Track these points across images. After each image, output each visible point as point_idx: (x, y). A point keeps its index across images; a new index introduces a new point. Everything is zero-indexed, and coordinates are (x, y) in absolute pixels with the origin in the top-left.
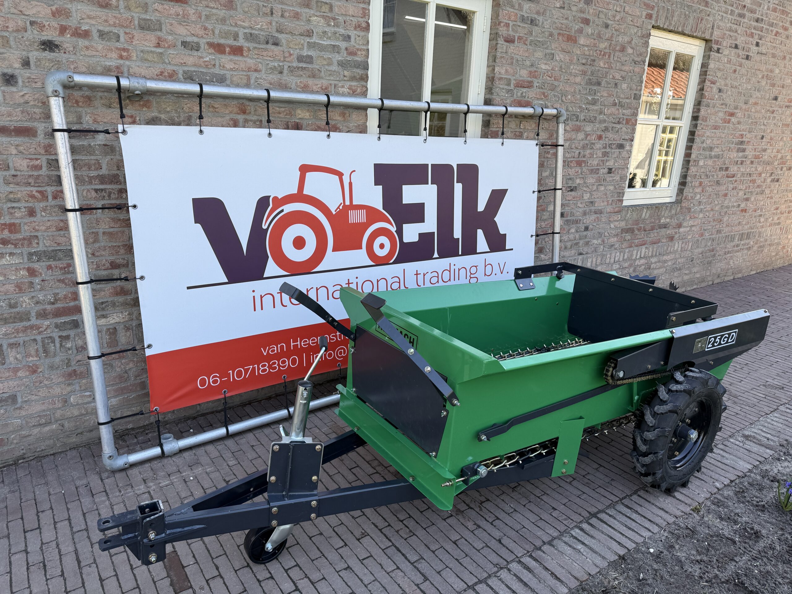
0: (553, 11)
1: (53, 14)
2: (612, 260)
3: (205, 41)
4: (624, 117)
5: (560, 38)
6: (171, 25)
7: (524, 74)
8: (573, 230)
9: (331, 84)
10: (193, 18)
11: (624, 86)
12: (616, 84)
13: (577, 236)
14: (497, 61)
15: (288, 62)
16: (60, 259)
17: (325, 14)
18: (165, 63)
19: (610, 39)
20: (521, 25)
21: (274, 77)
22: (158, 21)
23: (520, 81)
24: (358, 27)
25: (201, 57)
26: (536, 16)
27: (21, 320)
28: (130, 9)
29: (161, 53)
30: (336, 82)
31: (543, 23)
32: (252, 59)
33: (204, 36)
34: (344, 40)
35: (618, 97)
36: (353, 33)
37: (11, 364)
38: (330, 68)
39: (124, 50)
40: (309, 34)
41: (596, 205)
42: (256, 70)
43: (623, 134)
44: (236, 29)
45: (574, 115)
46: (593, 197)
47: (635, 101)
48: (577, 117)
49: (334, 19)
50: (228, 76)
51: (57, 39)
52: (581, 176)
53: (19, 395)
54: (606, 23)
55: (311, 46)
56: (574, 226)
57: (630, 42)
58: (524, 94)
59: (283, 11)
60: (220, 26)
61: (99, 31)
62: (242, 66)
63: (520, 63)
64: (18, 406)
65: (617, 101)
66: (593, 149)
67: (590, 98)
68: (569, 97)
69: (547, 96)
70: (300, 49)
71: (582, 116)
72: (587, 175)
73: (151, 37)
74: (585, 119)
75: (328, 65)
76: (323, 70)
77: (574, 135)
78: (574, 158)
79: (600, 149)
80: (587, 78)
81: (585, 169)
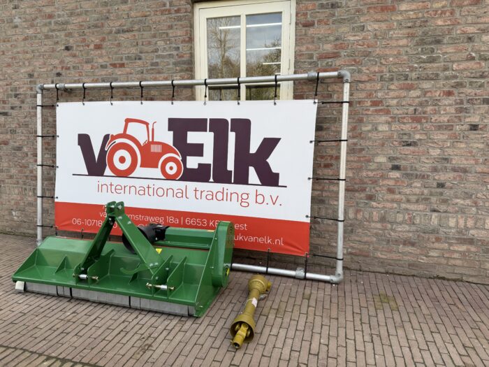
1: (60, 63)
6: (97, 59)
7: (328, 47)
9: (169, 75)
15: (146, 67)
17: (164, 39)
18: (95, 76)
20: (321, 11)
22: (92, 58)
23: (324, 53)
24: (184, 41)
25: (108, 71)
28: (82, 55)
29: (93, 72)
30: (172, 74)
32: (128, 68)
33: (109, 61)
34: (175, 50)
36: (180, 46)
38: (168, 67)
40: (156, 51)
42: (131, 74)
44: (122, 55)
49: (169, 40)
50: (119, 78)
51: (61, 72)
52: (421, 132)
55: (158, 57)
56: (418, 180)
59: (143, 42)
60: (115, 55)
61: (73, 66)
62: (124, 72)
65: (474, 55)
66: (438, 105)
67: (424, 57)
68: (391, 59)
69: (359, 62)
70: (152, 59)
71: (414, 75)
72: (432, 130)
73: (90, 66)
74: (418, 78)
75: (167, 65)
76: (164, 68)
77: (403, 93)
78: (407, 114)
79: (450, 105)
80: (416, 39)
81: (427, 125)
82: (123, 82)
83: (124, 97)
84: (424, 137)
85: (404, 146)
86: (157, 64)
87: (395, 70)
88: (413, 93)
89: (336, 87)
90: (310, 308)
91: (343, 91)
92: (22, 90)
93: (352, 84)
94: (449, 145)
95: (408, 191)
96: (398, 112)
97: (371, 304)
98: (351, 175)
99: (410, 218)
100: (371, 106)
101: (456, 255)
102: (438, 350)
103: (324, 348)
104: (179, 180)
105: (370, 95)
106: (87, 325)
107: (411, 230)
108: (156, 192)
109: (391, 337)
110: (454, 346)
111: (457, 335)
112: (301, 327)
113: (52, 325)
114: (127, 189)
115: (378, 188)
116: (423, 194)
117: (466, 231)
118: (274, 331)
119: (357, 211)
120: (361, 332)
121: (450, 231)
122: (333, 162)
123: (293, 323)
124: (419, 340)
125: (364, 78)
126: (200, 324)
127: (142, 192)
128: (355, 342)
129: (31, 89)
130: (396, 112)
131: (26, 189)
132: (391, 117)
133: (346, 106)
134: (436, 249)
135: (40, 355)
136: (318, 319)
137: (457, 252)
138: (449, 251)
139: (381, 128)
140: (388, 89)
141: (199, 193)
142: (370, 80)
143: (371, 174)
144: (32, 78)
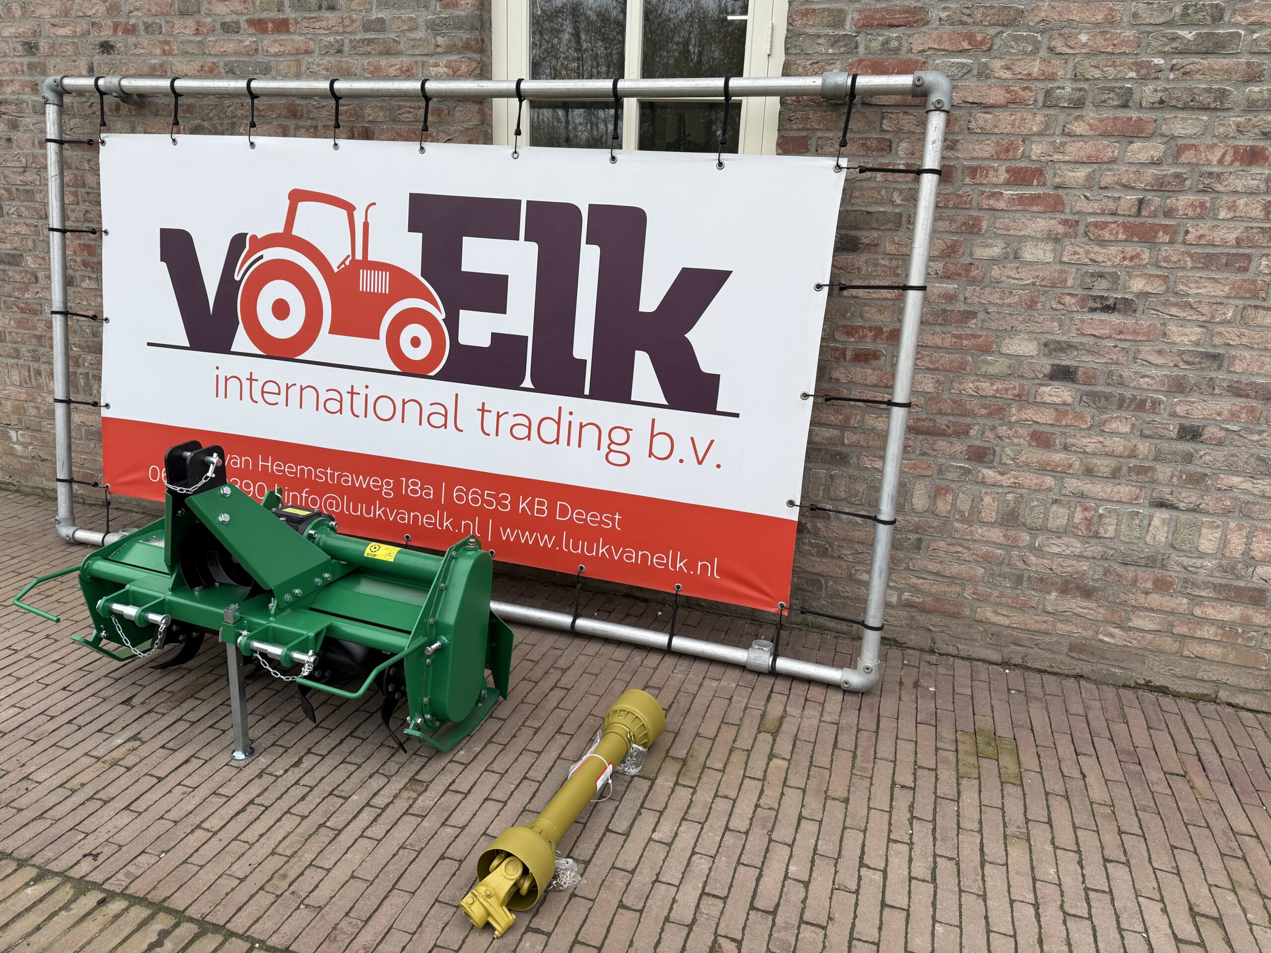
1: (108, 10)
8: (1122, 427)
9: (416, 63)
13: (1144, 447)
15: (350, 33)
18: (204, 54)
21: (332, 60)
22: (196, 0)
23: (877, 11)
25: (241, 41)
29: (200, 42)
30: (425, 58)
32: (300, 35)
33: (245, 11)
38: (413, 36)
39: (167, 43)
41: (1239, 367)
42: (307, 52)
45: (1112, 90)
46: (1219, 341)
50: (273, 64)
51: (112, 40)
52: (1153, 271)
55: (384, 3)
61: (145, 23)
66: (1214, 191)
68: (1084, 38)
69: (981, 43)
70: (368, 11)
71: (1149, 92)
72: (1183, 268)
73: (190, 23)
74: (1162, 102)
75: (410, 30)
76: (403, 40)
77: (1110, 149)
78: (1114, 214)
79: (1251, 193)
81: (1172, 252)
82: (285, 77)
83: (291, 123)
84: (1156, 287)
85: (1093, 310)
86: (380, 25)
87: (1093, 73)
88: (1142, 150)
89: (907, 122)
90: (775, 761)
91: (924, 134)
92: (9, 90)
93: (955, 112)
94: (1229, 315)
95: (1090, 443)
96: (1088, 207)
97: (947, 762)
98: (929, 387)
99: (1089, 522)
100: (1008, 183)
101: (1208, 632)
102: (1118, 917)
103: (795, 892)
104: (435, 378)
105: (1006, 151)
106: (160, 779)
107: (1086, 554)
108: (371, 407)
109: (988, 867)
110: (1164, 910)
111: (1178, 874)
112: (739, 822)
113: (69, 772)
114: (294, 392)
115: (1003, 430)
116: (1133, 455)
117: (1247, 567)
118: (664, 832)
119: (938, 492)
120: (906, 848)
121: (1199, 562)
122: (881, 346)
123: (722, 806)
124: (1067, 881)
125: (996, 95)
126: (466, 795)
127: (334, 406)
128: (885, 878)
129: (35, 88)
130: (1082, 205)
131: (38, 373)
132: (1065, 222)
133: (928, 182)
134: (1152, 610)
135: (22, 864)
136: (793, 797)
137: (1212, 622)
138: (1190, 618)
139: (1029, 253)
140: (1064, 134)
141: (491, 419)
142: (1013, 103)
143: (988, 388)
144: (34, 54)
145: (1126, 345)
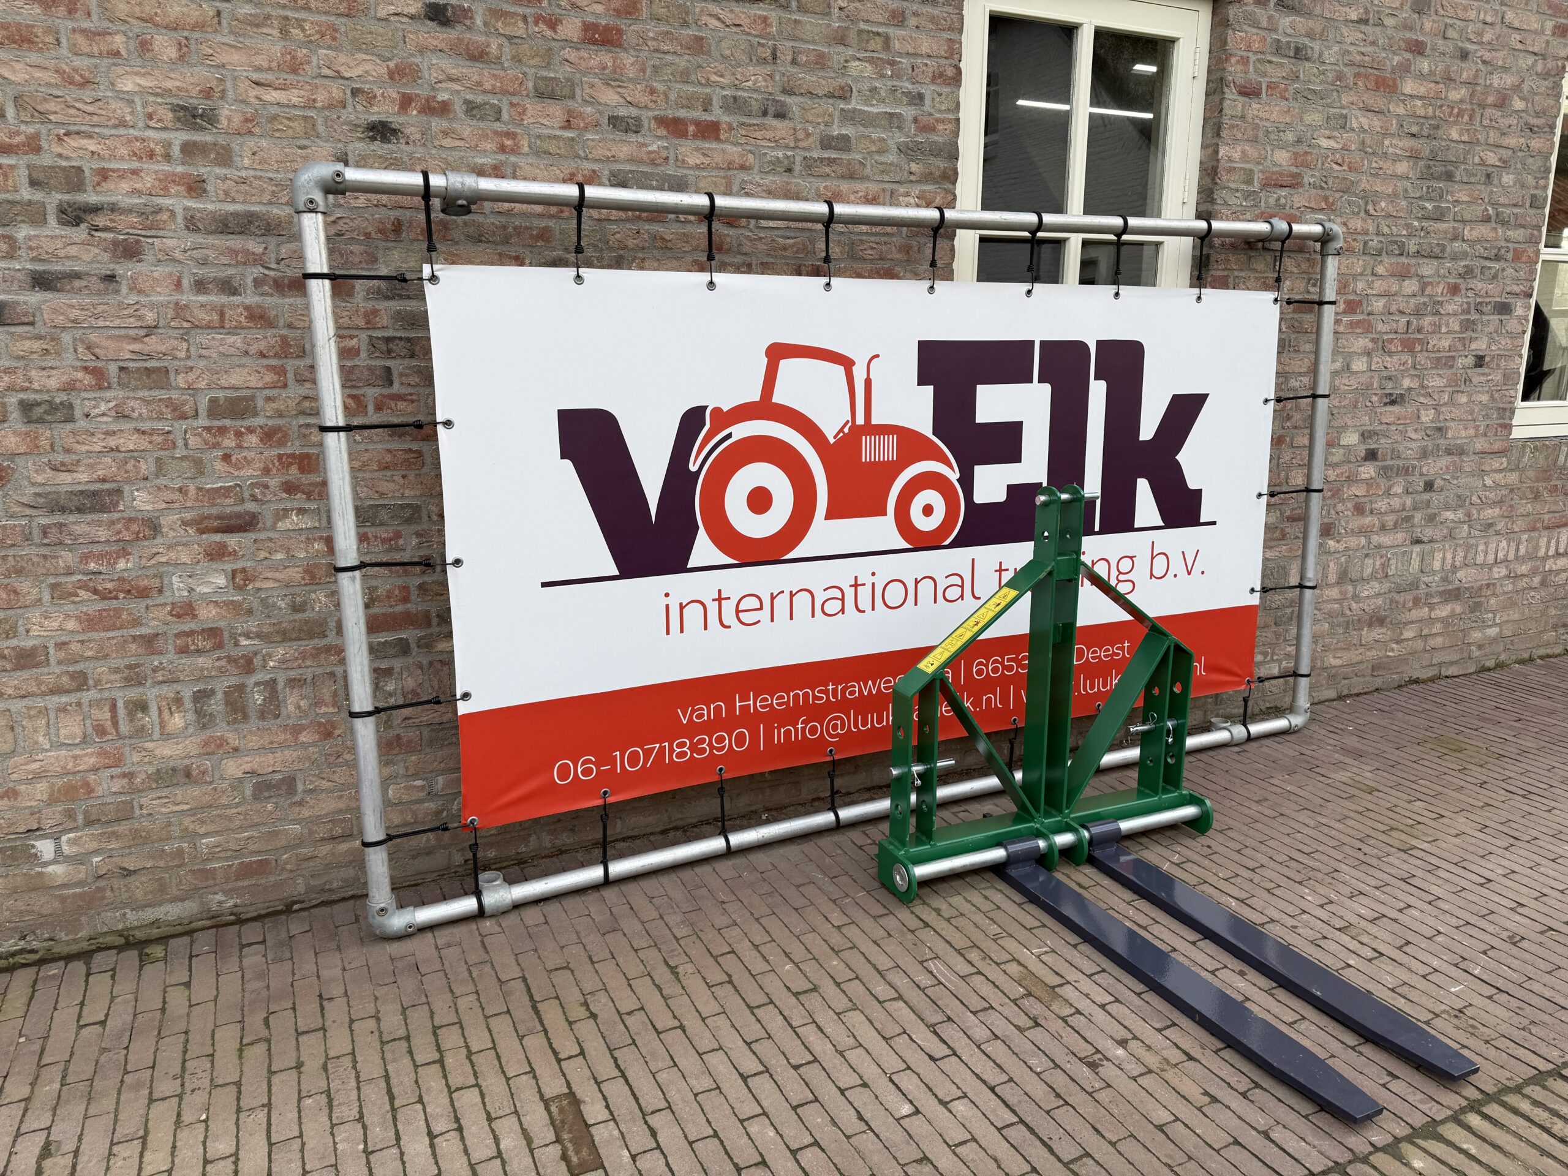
0: (1345, 31)
1: (391, 75)
2: (1491, 558)
3: (650, 114)
4: (1510, 245)
5: (1360, 83)
6: (592, 86)
7: (1282, 158)
8: (1398, 489)
9: (884, 190)
10: (631, 72)
11: (1508, 179)
12: (1488, 176)
13: (1409, 502)
14: (1224, 134)
15: (804, 149)
16: (382, 524)
17: (875, 55)
18: (579, 157)
19: (1471, 84)
20: (1274, 59)
21: (774, 180)
22: (568, 80)
23: (1274, 173)
24: (938, 77)
25: (644, 145)
26: (1307, 41)
27: (311, 636)
28: (520, 61)
29: (573, 139)
30: (894, 186)
31: (1320, 55)
32: (737, 144)
33: (650, 105)
34: (910, 104)
35: (1495, 204)
36: (928, 90)
37: (289, 717)
38: (883, 159)
39: (509, 135)
40: (843, 94)
41: (1449, 435)
42: (743, 168)
43: (1508, 281)
44: (708, 90)
45: (1396, 242)
46: (1442, 418)
47: (1534, 211)
48: (1402, 246)
49: (892, 63)
50: (692, 179)
51: (395, 120)
52: (1413, 372)
53: (299, 775)
54: (1461, 49)
55: (849, 117)
56: (1400, 479)
57: (1517, 88)
58: (1283, 201)
59: (796, 53)
60: (678, 86)
61: (467, 102)
62: (718, 159)
63: (1272, 136)
64: (297, 798)
65: (1491, 211)
66: (1440, 314)
67: (1429, 206)
68: (1383, 205)
70: (827, 124)
71: (1412, 245)
72: (1427, 369)
74: (1418, 252)
75: (878, 152)
76: (870, 162)
77: (1394, 285)
78: (1396, 332)
79: (1454, 314)
80: (1421, 163)
81: (1421, 358)
85: (1386, 404)
86: (843, 143)
87: (1386, 230)
88: (1410, 286)
94: (1446, 399)
95: (1381, 505)
96: (1384, 328)
99: (1383, 565)
100: (1344, 312)
107: (1382, 591)
116: (1404, 509)
117: (1453, 575)
121: (1433, 579)
130: (1381, 327)
132: (1372, 340)
133: (1329, 311)
134: (1412, 622)
137: (1439, 620)
138: (1430, 621)
139: (1356, 365)
140: (1373, 274)
143: (1332, 474)
144: (202, 129)
145: (1400, 428)
